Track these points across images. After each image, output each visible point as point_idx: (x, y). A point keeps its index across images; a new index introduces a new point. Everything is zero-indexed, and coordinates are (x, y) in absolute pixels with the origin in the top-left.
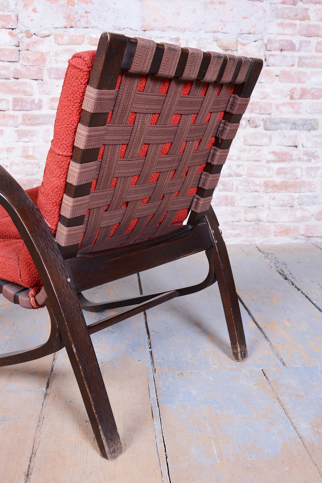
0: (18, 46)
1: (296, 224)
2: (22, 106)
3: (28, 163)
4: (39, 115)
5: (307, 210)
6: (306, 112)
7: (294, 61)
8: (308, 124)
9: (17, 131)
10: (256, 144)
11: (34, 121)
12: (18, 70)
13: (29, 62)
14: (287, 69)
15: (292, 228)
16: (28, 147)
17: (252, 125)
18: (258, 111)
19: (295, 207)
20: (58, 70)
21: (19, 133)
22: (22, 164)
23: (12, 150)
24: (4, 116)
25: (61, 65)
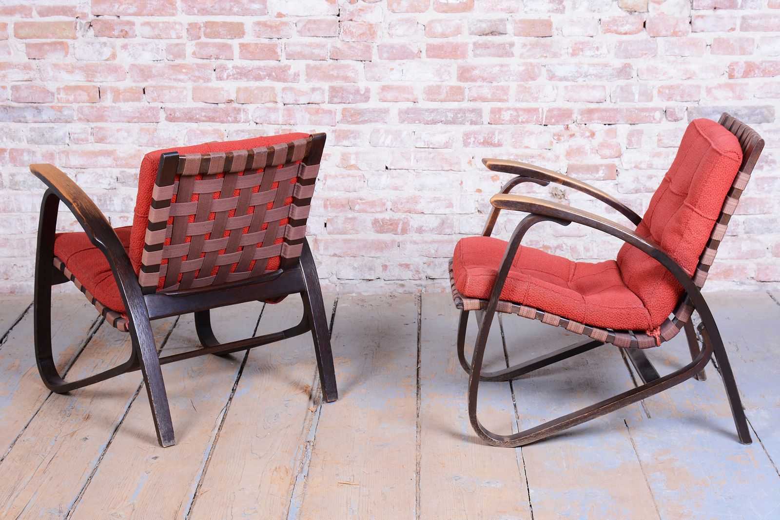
0: (338, 15)
1: (741, 262)
2: (342, 98)
3: (349, 176)
4: (365, 109)
5: (758, 241)
6: (754, 96)
7: (735, 24)
8: (757, 115)
9: (335, 131)
11: (358, 117)
12: (337, 48)
13: (353, 37)
14: (724, 35)
15: (734, 267)
16: (350, 154)
17: (669, 119)
18: (679, 98)
19: (740, 236)
20: (392, 47)
21: (336, 134)
22: (341, 177)
23: (327, 157)
24: (317, 112)
25: (397, 41)
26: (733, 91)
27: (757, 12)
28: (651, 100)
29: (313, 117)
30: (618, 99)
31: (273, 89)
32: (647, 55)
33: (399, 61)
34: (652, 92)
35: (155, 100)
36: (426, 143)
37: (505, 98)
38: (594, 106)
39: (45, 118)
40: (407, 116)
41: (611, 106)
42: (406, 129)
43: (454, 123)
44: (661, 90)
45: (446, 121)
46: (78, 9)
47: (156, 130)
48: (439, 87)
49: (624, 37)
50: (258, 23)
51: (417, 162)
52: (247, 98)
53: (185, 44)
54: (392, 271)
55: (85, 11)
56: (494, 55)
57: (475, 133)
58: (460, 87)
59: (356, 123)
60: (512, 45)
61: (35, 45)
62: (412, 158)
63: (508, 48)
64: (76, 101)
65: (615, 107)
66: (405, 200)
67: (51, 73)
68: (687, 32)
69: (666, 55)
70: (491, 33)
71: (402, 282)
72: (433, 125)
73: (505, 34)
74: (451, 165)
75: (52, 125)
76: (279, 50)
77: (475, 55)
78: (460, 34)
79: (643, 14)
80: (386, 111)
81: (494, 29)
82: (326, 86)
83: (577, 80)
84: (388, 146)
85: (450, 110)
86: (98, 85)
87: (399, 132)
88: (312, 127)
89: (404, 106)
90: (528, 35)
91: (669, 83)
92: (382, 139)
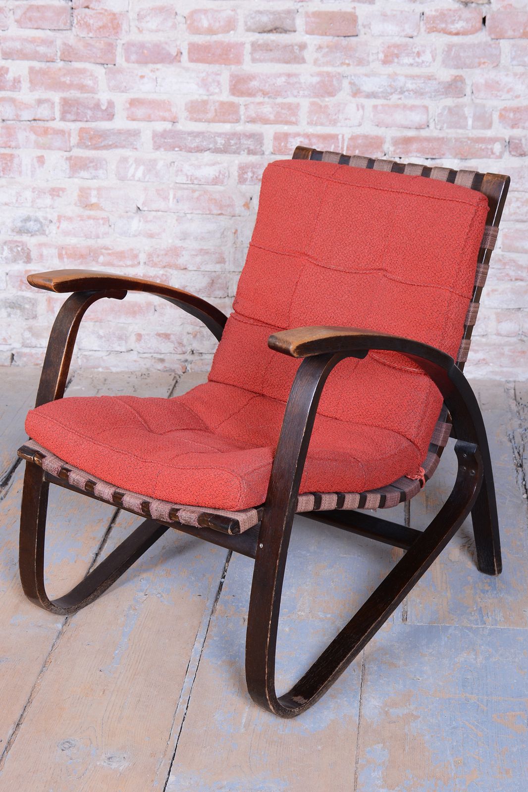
2: (78, 114)
3: (89, 217)
4: (108, 130)
9: (69, 159)
10: (521, 189)
11: (100, 140)
12: (70, 46)
13: (90, 31)
16: (89, 189)
17: (513, 153)
20: (142, 46)
21: (72, 162)
22: (79, 219)
23: (61, 192)
24: (46, 132)
25: (148, 38)
28: (490, 126)
29: (40, 139)
30: (445, 125)
32: (486, 64)
33: (151, 66)
34: (491, 115)
36: (189, 177)
37: (293, 119)
38: (411, 133)
40: (165, 141)
41: (435, 134)
42: (163, 157)
43: (226, 152)
44: (503, 113)
45: (215, 149)
48: (205, 103)
49: (456, 39)
51: (178, 202)
54: (148, 342)
56: (279, 61)
57: (253, 166)
58: (234, 103)
59: (96, 148)
60: (303, 47)
62: (171, 196)
63: (297, 51)
65: (441, 136)
66: (163, 252)
69: (512, 65)
70: (275, 29)
71: (162, 356)
72: (199, 154)
73: (295, 31)
74: (221, 207)
77: (254, 60)
78: (233, 29)
79: (483, 7)
80: (136, 134)
81: (278, 24)
83: (391, 97)
84: (139, 180)
85: (220, 135)
87: (154, 162)
88: (39, 152)
89: (161, 126)
90: (325, 34)
91: (514, 103)
92: (131, 171)
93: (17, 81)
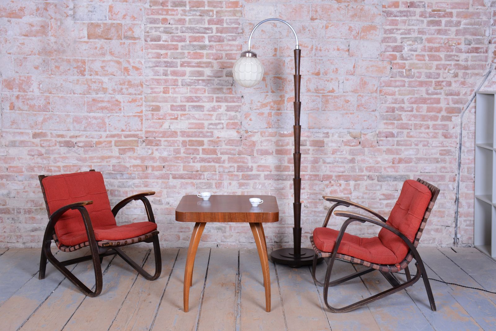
0: (241, 138)
2: (242, 170)
4: (251, 174)
6: (402, 171)
7: (394, 143)
8: (404, 178)
10: (373, 189)
11: (248, 177)
12: (240, 150)
13: (246, 146)
14: (390, 147)
16: (245, 192)
17: (370, 179)
18: (373, 171)
20: (262, 150)
24: (232, 175)
25: (264, 148)
26: (394, 169)
27: (402, 139)
28: (363, 172)
29: (230, 177)
30: (350, 171)
31: (215, 166)
32: (361, 154)
33: (264, 156)
34: (363, 169)
35: (168, 171)
36: (275, 188)
37: (306, 170)
38: (340, 174)
39: (125, 177)
40: (268, 177)
41: (348, 174)
42: (267, 182)
43: (286, 180)
44: (367, 168)
45: (283, 179)
46: (139, 135)
47: (168, 182)
48: (280, 166)
49: (352, 148)
50: (210, 141)
52: (205, 169)
53: (180, 149)
55: (142, 136)
58: (289, 166)
59: (247, 180)
60: (309, 150)
61: (122, 149)
62: (269, 193)
63: (307, 151)
64: (137, 171)
67: (128, 160)
68: (376, 146)
69: (368, 155)
72: (278, 181)
73: (306, 146)
74: (285, 196)
75: (127, 180)
76: (217, 151)
78: (289, 145)
79: (359, 139)
80: (259, 175)
82: (236, 165)
83: (334, 164)
84: (260, 189)
85: (284, 175)
86: (146, 164)
87: (264, 183)
88: (230, 181)
89: (267, 173)
90: (315, 146)
91: (370, 165)
92: (258, 186)
93: (224, 161)
